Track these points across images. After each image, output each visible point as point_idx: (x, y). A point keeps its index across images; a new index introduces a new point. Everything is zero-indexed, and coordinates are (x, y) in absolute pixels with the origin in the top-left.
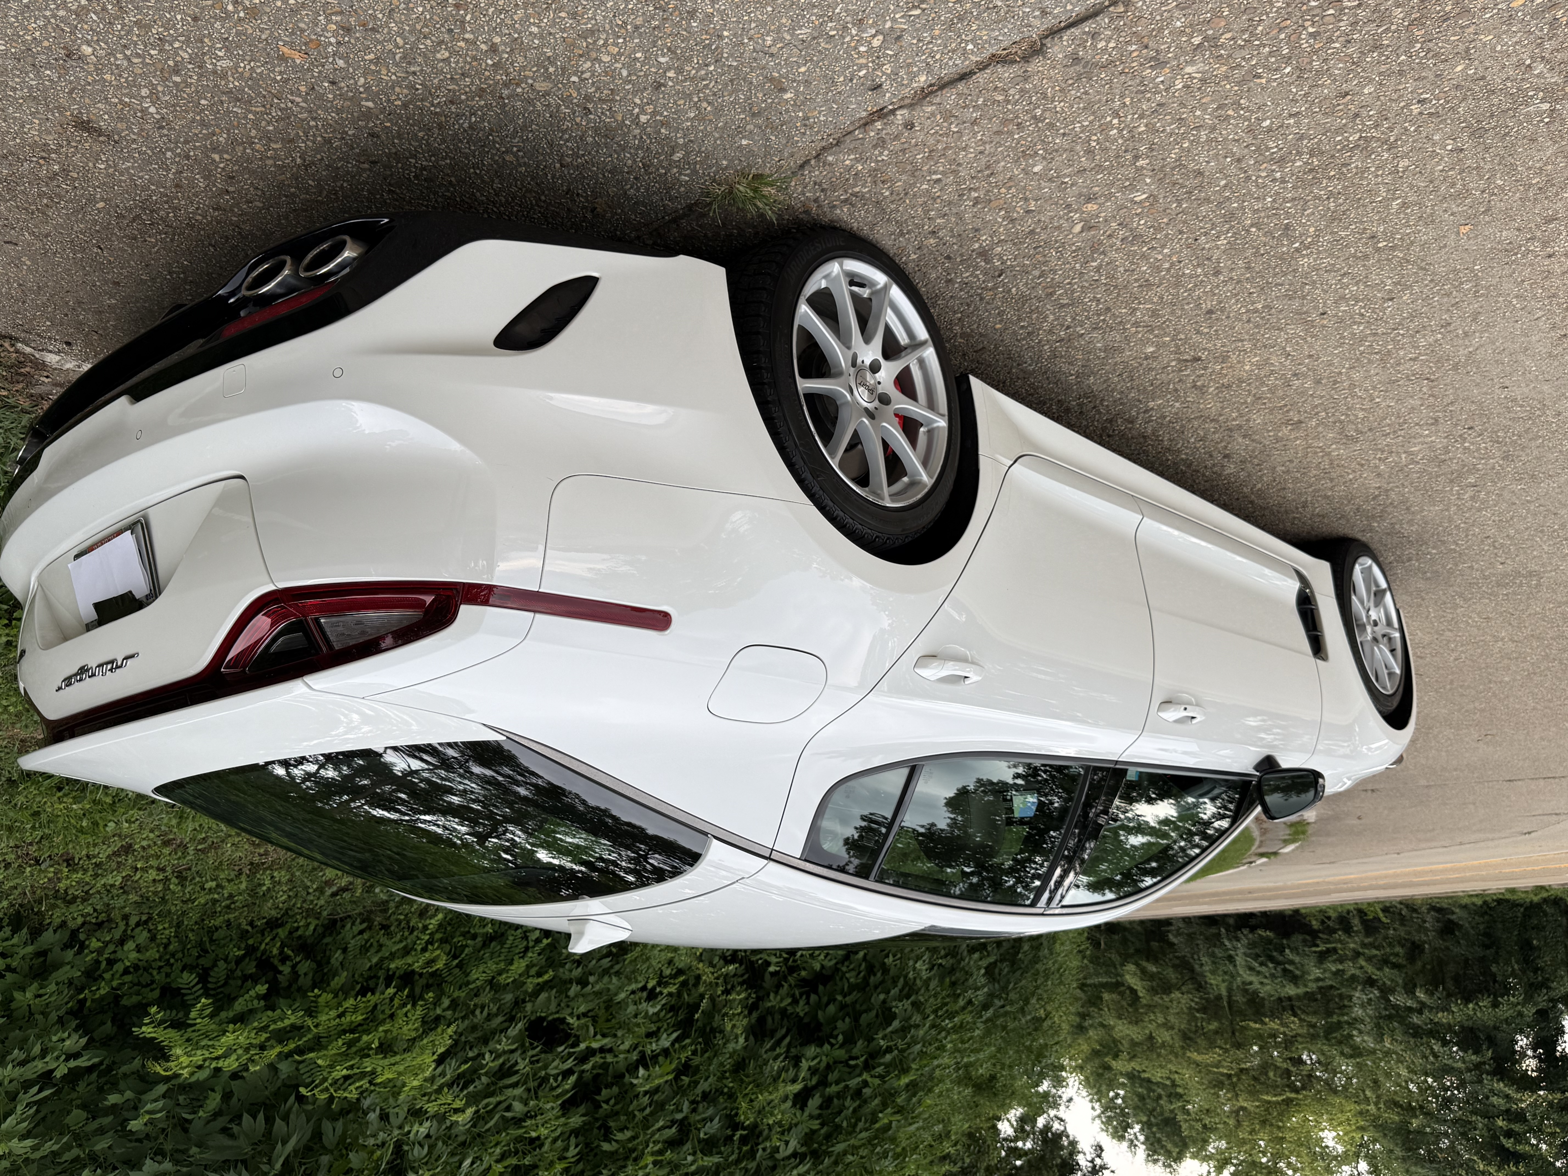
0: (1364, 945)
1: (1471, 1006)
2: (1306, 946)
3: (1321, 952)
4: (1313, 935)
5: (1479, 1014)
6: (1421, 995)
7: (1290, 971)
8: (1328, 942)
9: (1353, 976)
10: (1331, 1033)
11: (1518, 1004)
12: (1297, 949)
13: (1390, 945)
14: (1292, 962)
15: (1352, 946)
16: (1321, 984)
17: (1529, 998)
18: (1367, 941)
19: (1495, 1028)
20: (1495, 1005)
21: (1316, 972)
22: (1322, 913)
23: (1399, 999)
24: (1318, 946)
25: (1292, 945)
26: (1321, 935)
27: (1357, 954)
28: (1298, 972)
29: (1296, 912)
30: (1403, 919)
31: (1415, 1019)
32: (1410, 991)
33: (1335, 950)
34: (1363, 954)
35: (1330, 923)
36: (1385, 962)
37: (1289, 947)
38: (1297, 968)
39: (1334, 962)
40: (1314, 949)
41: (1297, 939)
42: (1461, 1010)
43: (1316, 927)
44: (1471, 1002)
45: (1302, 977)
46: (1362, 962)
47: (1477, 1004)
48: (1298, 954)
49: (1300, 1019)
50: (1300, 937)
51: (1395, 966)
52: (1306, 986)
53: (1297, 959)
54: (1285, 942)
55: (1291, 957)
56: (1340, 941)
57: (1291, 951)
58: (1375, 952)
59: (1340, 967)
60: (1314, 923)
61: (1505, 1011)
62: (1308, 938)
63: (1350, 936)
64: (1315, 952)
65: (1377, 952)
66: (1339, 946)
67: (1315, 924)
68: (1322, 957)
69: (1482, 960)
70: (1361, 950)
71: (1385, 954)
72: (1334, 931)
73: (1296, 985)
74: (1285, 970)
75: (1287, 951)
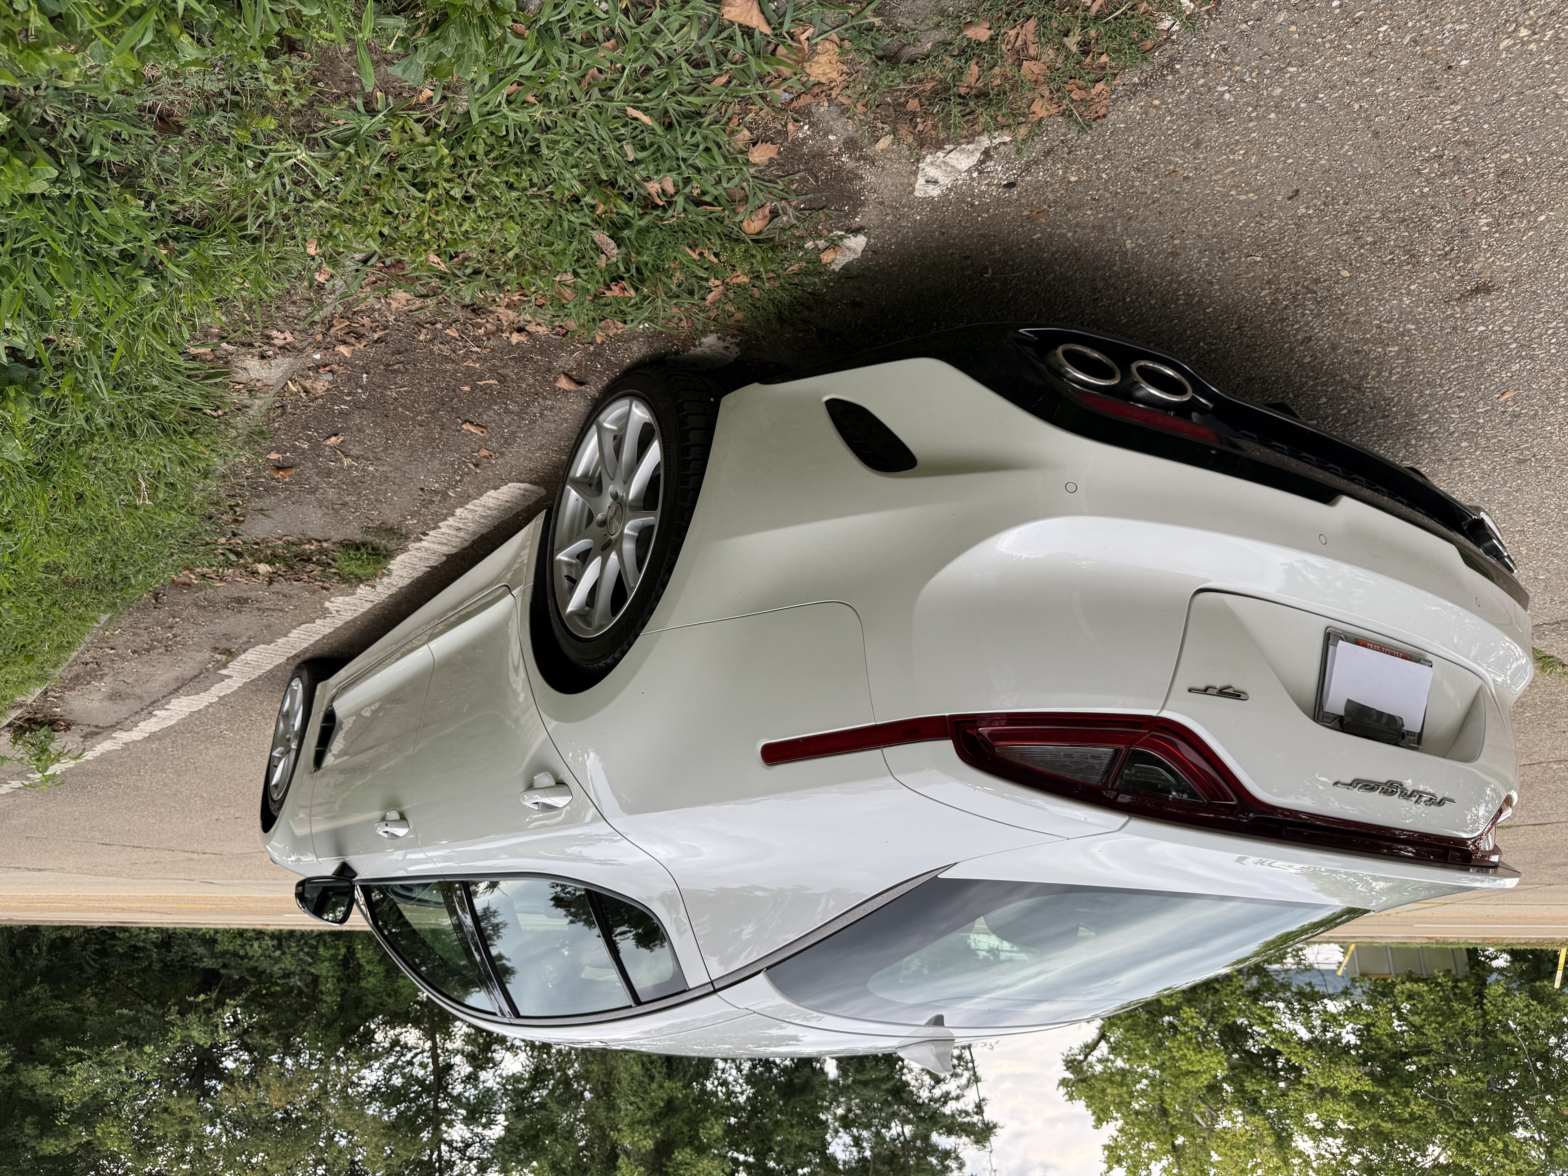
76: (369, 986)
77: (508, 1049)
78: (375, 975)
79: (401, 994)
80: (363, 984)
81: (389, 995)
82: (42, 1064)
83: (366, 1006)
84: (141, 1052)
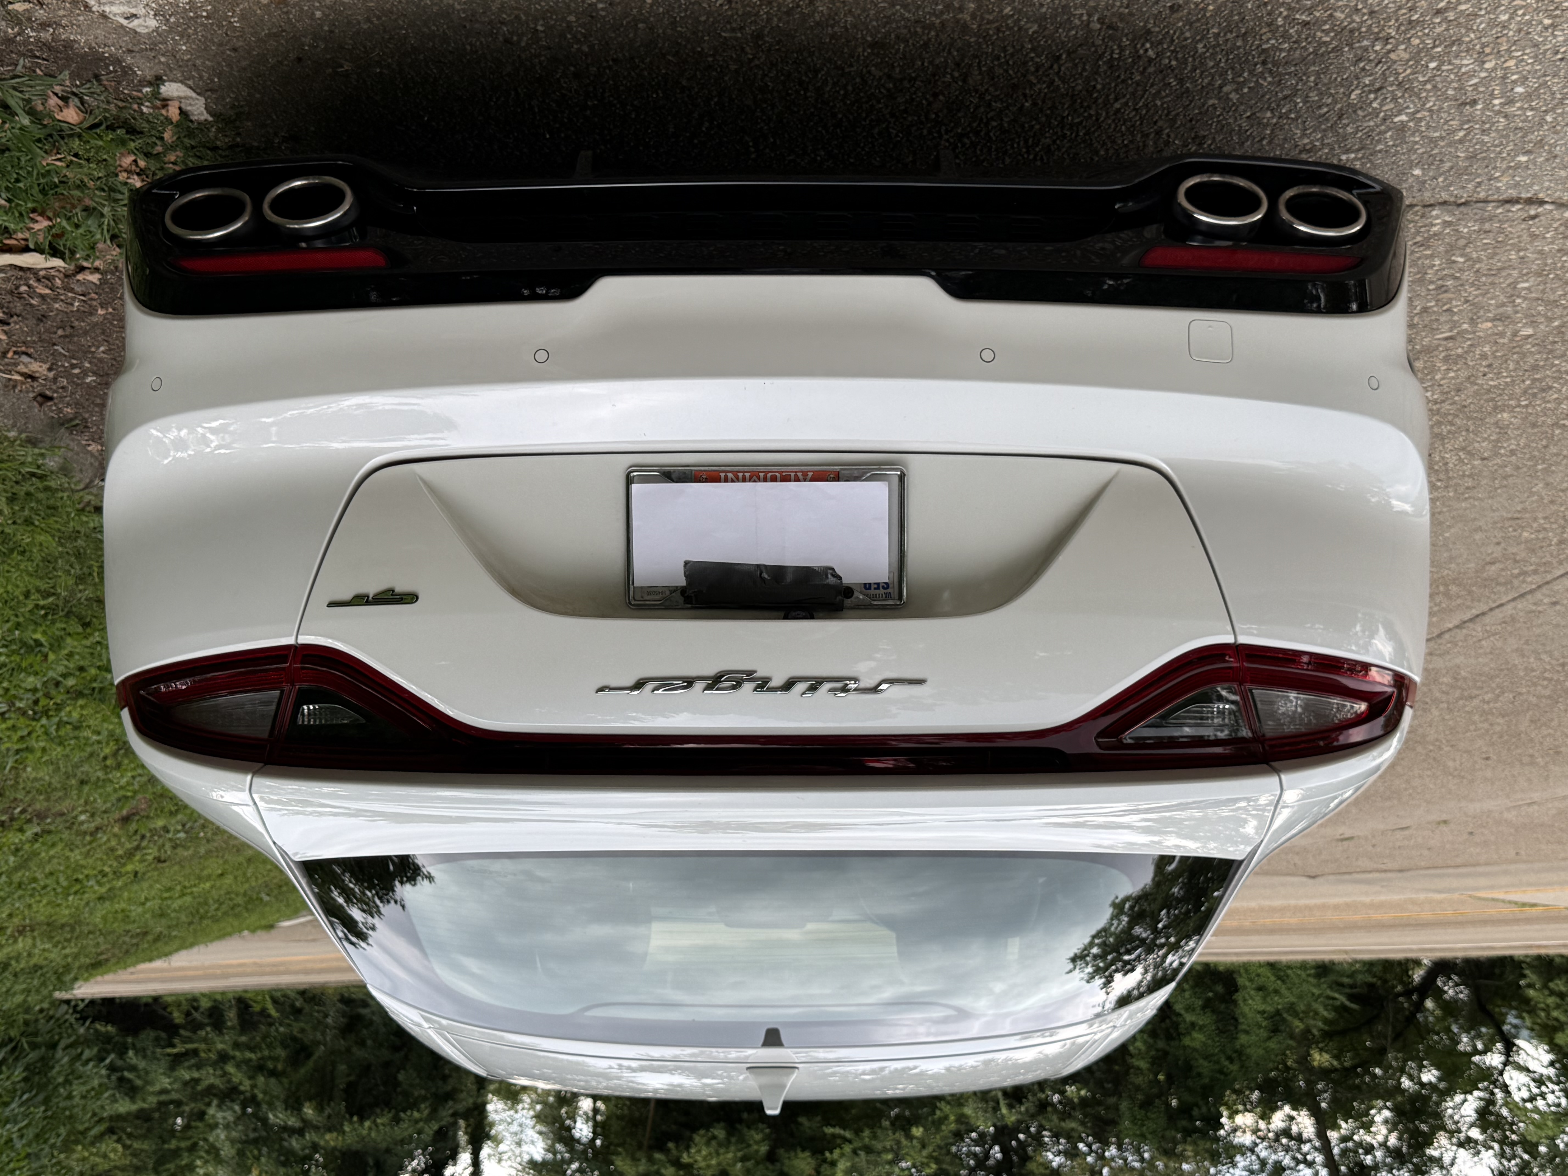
0: (236, 1045)
1: (367, 1124)
2: (159, 1046)
3: (176, 1055)
4: (172, 1029)
5: (373, 1134)
6: (309, 1111)
7: (129, 1081)
8: (190, 1040)
9: (211, 1087)
10: (164, 1164)
11: (421, 1120)
12: (144, 1050)
13: (270, 1046)
14: (133, 1068)
15: (220, 1046)
16: (163, 1098)
17: (433, 1114)
18: (243, 1039)
19: (388, 1151)
20: (397, 1120)
21: (165, 1082)
22: (193, 1001)
23: (278, 1117)
24: (173, 1046)
25: (138, 1045)
26: (182, 1032)
27: (224, 1058)
28: (139, 1082)
29: (156, 999)
30: (297, 1012)
31: (295, 1143)
32: (294, 1104)
33: (195, 1052)
34: (234, 1058)
35: (196, 1015)
36: (260, 1068)
37: (134, 1047)
38: (139, 1077)
39: (190, 1068)
40: (169, 1050)
41: (148, 1036)
42: (355, 1129)
43: (177, 1021)
44: (368, 1118)
45: (143, 1087)
46: (230, 1068)
47: (374, 1122)
48: (144, 1057)
49: (125, 1147)
50: (152, 1034)
51: (273, 1073)
52: (144, 1100)
53: (142, 1064)
54: (130, 1040)
55: (134, 1061)
56: (205, 1040)
57: (136, 1054)
58: (249, 1055)
59: (196, 1075)
60: (176, 1014)
61: (404, 1129)
62: (163, 1035)
63: (221, 1033)
64: (169, 1055)
65: (252, 1056)
66: (203, 1046)
67: (178, 1017)
68: (176, 1061)
69: (387, 1064)
70: (231, 1053)
71: (262, 1058)
72: (200, 1026)
73: (133, 1099)
74: (121, 1079)
75: (131, 1053)
76: (1196, 1045)
77: (1461, 1145)
78: (1201, 1028)
79: (1249, 1057)
80: (1187, 1041)
81: (1230, 1059)
82: (803, 1150)
83: (1199, 1075)
84: (909, 1137)
